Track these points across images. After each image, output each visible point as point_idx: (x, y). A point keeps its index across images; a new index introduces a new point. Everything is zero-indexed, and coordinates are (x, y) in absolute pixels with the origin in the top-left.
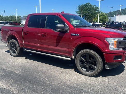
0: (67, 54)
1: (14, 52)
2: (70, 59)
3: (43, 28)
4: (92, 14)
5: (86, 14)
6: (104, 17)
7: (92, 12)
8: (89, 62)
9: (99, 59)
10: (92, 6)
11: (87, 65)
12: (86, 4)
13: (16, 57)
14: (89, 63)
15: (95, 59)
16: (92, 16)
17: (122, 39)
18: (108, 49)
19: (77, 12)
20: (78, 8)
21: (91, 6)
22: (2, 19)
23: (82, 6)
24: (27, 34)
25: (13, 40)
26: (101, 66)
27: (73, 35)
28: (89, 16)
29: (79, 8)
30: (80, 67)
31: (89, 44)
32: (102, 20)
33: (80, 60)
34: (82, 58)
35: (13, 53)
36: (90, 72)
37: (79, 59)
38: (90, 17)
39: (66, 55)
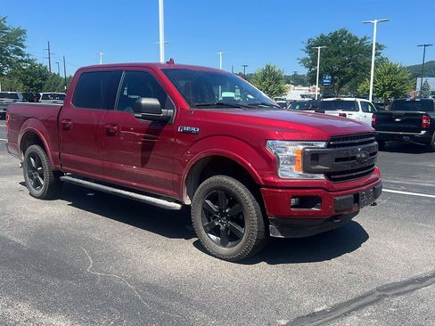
0: (171, 189)
1: (37, 184)
2: (178, 206)
3: (111, 111)
4: (356, 69)
5: (336, 68)
6: (399, 76)
7: (356, 60)
8: (225, 214)
9: (251, 204)
10: (357, 39)
11: (223, 224)
12: (336, 33)
13: (42, 201)
14: (228, 219)
15: (241, 206)
16: (355, 76)
17: (322, 145)
18: (276, 175)
19: (304, 61)
20: (307, 48)
21: (352, 39)
22: (56, 84)
23: (322, 41)
24: (68, 129)
25: (36, 148)
26: (256, 226)
27: (184, 132)
28: (344, 73)
29: (311, 49)
30: (203, 232)
31: (225, 158)
32: (389, 90)
33: (203, 208)
34: (208, 202)
35: (35, 187)
36: (229, 247)
37: (200, 205)
38: (348, 79)
39: (169, 192)
